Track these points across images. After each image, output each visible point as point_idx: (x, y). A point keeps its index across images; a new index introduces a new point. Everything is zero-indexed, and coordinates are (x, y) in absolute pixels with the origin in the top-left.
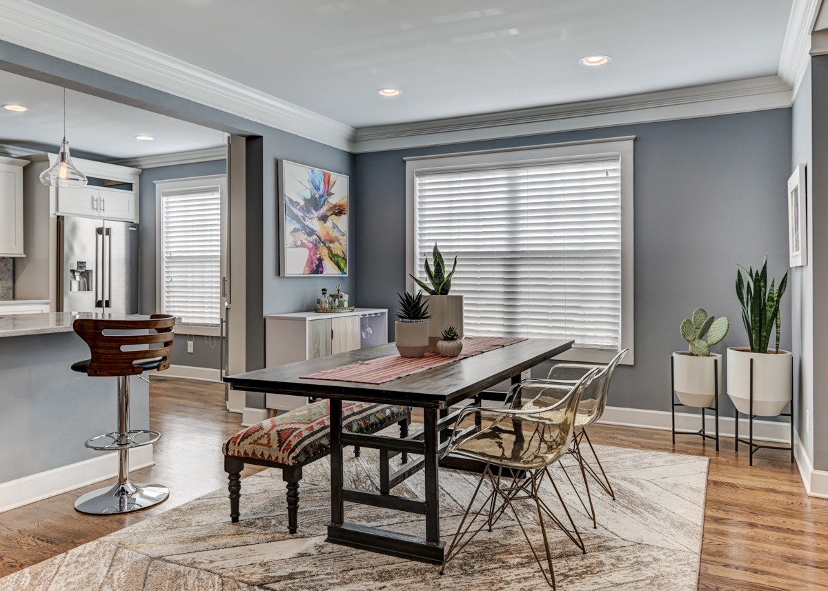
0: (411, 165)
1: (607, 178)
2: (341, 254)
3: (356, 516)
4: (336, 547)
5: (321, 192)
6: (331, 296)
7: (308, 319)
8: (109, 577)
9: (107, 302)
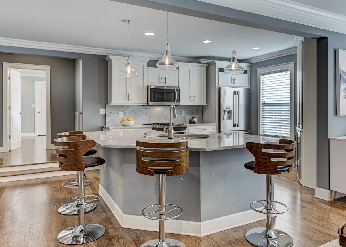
9: (238, 125)
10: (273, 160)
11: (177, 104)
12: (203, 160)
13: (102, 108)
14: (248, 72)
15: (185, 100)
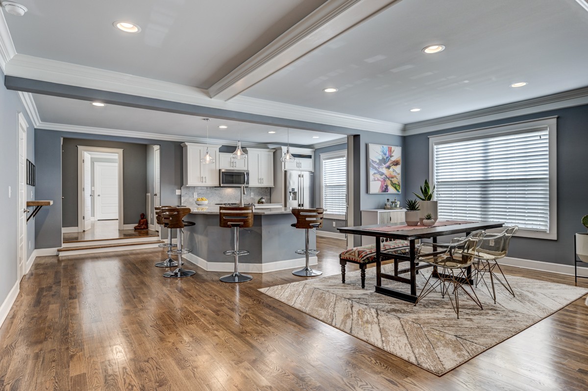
0: (432, 140)
1: (541, 139)
2: (397, 183)
3: (387, 284)
4: (377, 294)
5: (387, 156)
6: (392, 202)
7: (379, 212)
8: (303, 290)
9: (302, 205)
10: (307, 219)
11: (247, 185)
12: (263, 222)
13: (178, 189)
14: (313, 157)
15: (253, 182)
